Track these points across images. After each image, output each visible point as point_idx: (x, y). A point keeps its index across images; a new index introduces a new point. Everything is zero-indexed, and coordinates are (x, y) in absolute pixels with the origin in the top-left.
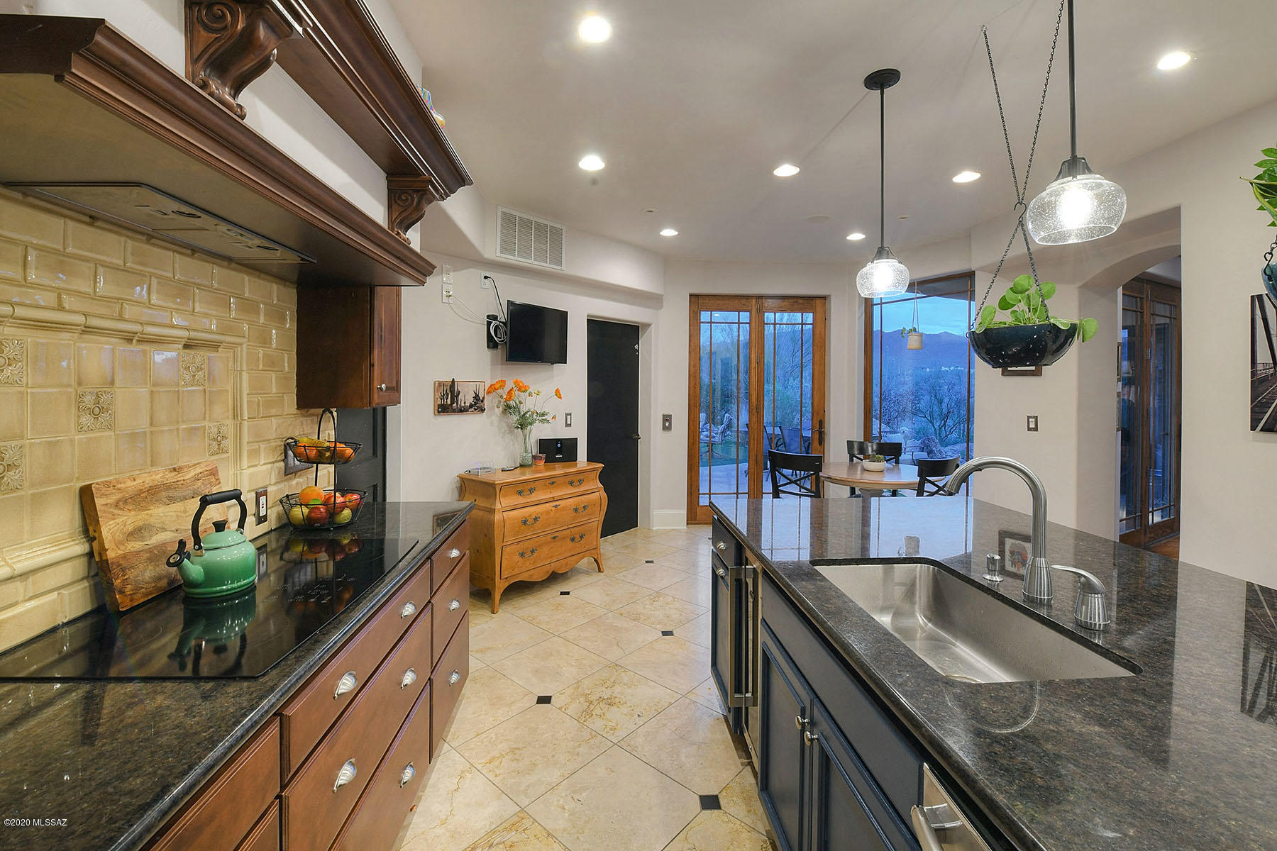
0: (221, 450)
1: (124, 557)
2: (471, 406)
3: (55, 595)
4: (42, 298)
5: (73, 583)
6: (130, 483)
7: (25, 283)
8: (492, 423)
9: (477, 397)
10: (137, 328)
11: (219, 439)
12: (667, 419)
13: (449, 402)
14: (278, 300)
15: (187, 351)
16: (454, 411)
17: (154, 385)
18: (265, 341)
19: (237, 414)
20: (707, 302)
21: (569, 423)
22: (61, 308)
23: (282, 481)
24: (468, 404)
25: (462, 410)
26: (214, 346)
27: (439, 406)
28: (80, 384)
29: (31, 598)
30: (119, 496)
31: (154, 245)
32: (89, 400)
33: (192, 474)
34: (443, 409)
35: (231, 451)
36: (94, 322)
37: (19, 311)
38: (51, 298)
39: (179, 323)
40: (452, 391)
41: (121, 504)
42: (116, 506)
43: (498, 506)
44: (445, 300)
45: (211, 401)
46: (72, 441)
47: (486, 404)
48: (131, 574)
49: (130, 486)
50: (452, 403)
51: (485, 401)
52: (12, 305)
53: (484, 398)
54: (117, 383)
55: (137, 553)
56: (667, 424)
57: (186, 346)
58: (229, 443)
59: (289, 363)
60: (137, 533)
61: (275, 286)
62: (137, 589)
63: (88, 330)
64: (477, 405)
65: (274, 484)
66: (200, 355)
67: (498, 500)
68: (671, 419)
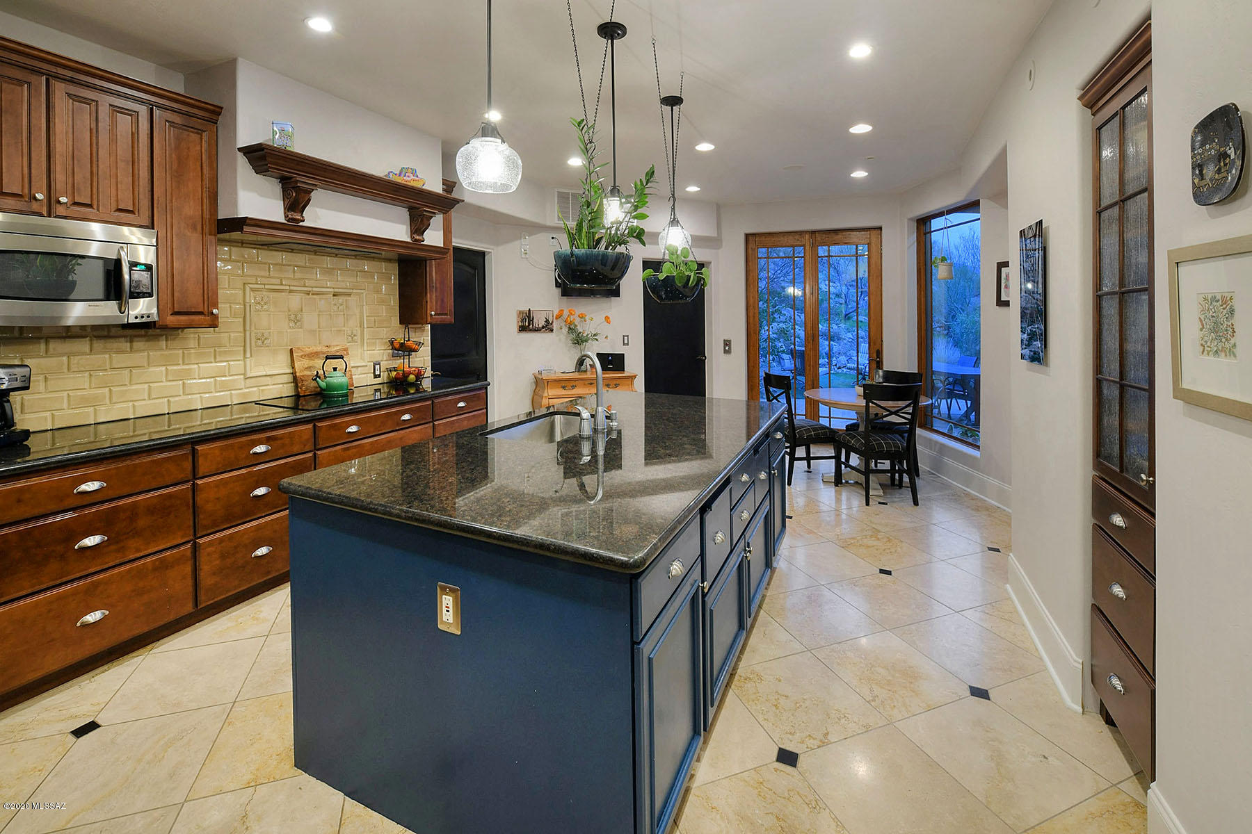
0: (353, 341)
1: (303, 376)
2: (543, 327)
3: (281, 385)
4: (273, 281)
5: (289, 383)
6: (307, 349)
7: (269, 277)
8: (560, 340)
9: (547, 321)
10: (310, 289)
11: (352, 336)
12: (727, 343)
13: (527, 324)
14: (386, 270)
15: (335, 297)
16: (531, 330)
17: (320, 311)
18: (379, 291)
19: (361, 326)
20: (764, 239)
21: (626, 342)
22: (282, 284)
23: (390, 360)
24: (540, 326)
25: (537, 330)
26: (349, 295)
27: (520, 327)
28: (289, 311)
29: (274, 384)
30: (302, 353)
31: (318, 255)
32: (293, 317)
33: (336, 349)
34: (523, 329)
35: (359, 341)
36: (292, 288)
37: (266, 287)
38: (278, 281)
39: (330, 284)
40: (529, 317)
41: (303, 356)
42: (301, 357)
43: (546, 394)
44: (523, 256)
45: (347, 320)
46: (287, 332)
47: (555, 326)
48: (305, 383)
49: (308, 350)
50: (529, 325)
51: (554, 323)
52: (264, 284)
53: (552, 322)
54: (304, 311)
55: (308, 376)
56: (727, 348)
57: (334, 295)
58: (358, 338)
59: (394, 301)
60: (309, 368)
61: (383, 263)
62: (307, 389)
63: (291, 291)
64: (548, 327)
65: (386, 361)
66: (341, 299)
67: (546, 391)
68: (730, 344)
